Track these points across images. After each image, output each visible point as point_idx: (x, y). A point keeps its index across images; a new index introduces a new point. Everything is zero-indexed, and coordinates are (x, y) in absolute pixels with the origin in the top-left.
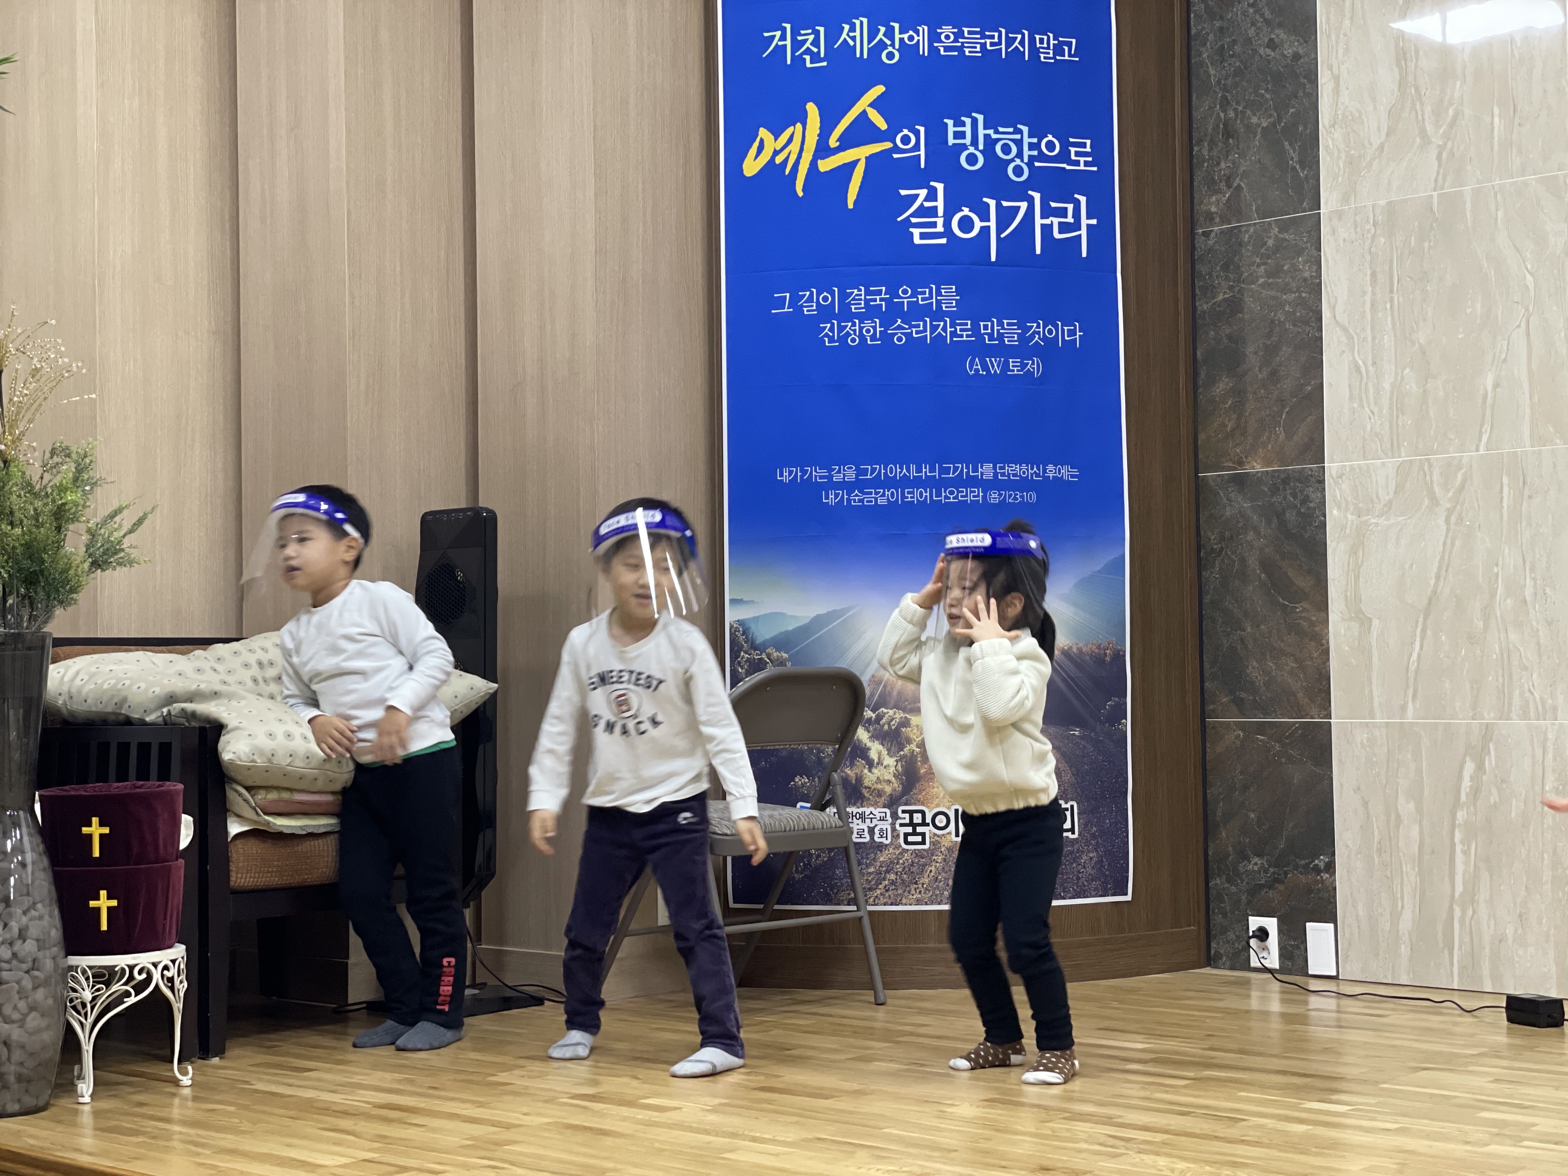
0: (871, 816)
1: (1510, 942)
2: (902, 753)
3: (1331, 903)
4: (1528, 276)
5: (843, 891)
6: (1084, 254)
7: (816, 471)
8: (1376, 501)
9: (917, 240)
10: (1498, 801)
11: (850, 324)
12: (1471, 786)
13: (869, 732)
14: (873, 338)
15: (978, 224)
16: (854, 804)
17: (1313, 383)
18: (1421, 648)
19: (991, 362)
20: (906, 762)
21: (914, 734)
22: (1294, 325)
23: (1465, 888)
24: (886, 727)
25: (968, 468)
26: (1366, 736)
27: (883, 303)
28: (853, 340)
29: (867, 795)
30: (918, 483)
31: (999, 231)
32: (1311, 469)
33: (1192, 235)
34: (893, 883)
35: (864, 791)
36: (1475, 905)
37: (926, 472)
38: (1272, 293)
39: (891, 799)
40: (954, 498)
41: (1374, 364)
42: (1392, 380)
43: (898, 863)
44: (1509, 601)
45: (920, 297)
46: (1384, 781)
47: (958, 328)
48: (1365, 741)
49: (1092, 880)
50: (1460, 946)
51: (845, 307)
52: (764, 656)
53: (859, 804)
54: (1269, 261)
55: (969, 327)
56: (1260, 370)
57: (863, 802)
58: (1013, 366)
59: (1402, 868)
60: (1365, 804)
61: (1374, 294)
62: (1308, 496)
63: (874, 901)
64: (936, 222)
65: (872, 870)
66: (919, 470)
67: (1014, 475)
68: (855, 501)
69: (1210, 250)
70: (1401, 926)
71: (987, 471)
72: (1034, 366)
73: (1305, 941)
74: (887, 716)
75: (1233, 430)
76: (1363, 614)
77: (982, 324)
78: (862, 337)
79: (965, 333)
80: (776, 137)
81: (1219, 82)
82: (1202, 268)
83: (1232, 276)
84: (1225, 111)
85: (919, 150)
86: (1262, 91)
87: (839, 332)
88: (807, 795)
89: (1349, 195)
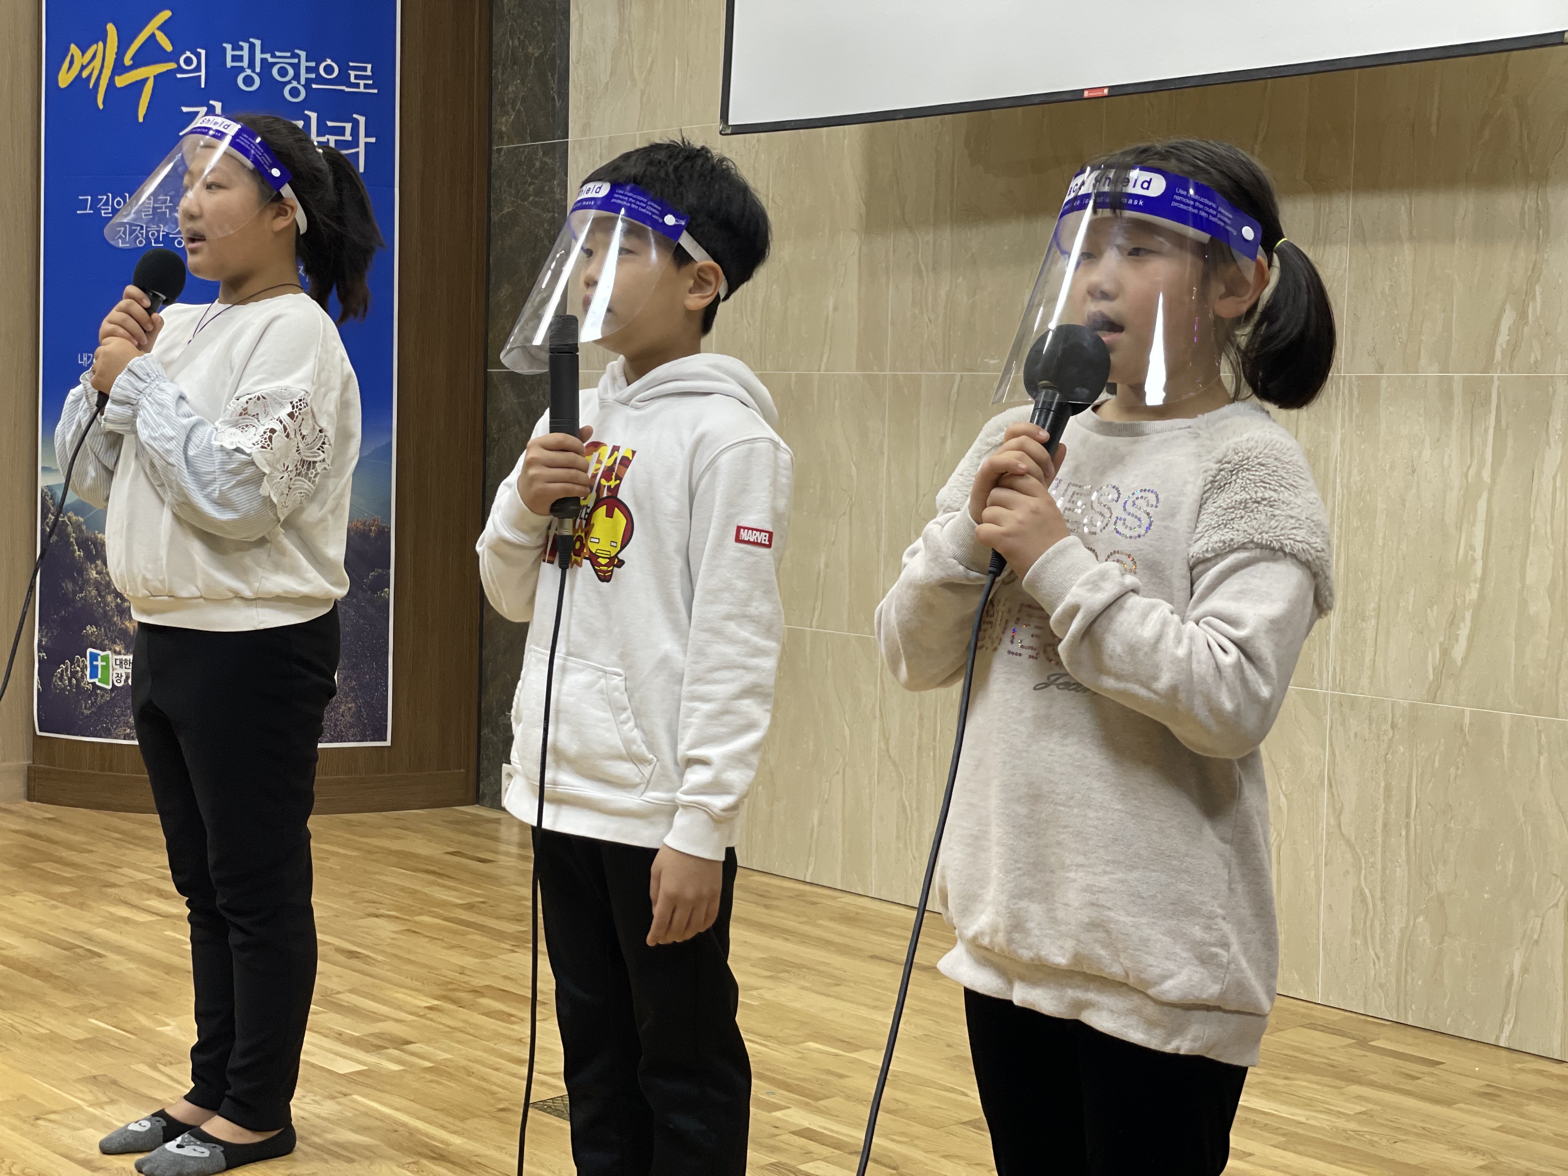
5: (121, 727)
14: (157, 241)
28: (141, 242)
33: (490, 151)
49: (350, 727)
52: (66, 519)
54: (536, 181)
56: (527, 280)
69: (501, 167)
78: (148, 240)
80: (83, 53)
81: (509, 11)
82: (496, 183)
83: (513, 192)
84: (513, 39)
85: (200, 71)
86: (535, 24)
87: (130, 235)
88: (95, 642)
89: (586, 128)
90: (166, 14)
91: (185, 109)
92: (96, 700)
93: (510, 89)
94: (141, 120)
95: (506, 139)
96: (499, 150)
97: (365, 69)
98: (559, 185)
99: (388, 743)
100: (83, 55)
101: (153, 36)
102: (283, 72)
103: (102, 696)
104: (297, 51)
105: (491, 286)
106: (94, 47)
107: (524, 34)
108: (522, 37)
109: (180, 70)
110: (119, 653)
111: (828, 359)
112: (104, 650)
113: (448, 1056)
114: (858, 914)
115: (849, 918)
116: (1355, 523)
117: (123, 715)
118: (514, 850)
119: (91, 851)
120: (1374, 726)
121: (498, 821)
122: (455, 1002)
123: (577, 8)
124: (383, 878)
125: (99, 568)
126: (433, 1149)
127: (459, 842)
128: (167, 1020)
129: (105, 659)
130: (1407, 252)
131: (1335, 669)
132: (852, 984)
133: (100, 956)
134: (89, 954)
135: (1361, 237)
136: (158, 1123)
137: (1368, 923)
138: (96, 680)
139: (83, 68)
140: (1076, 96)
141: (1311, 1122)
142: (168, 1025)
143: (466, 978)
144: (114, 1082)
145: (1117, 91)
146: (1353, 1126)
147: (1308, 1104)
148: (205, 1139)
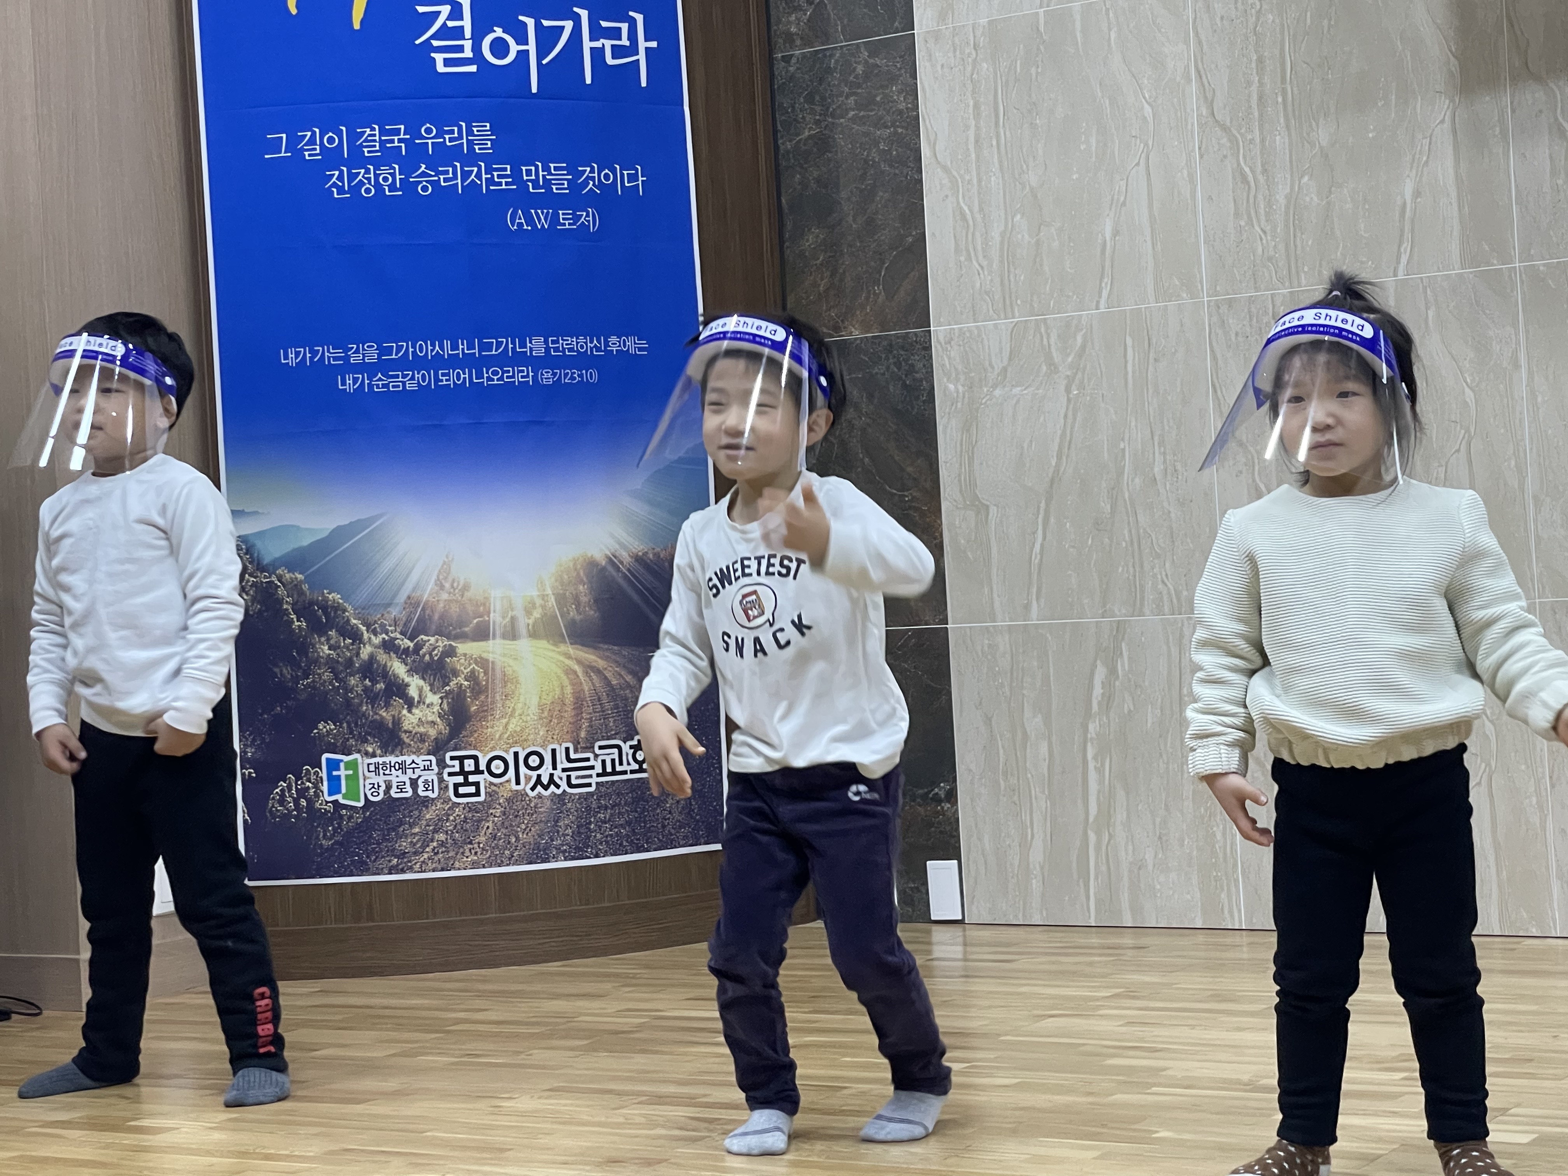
0: (414, 765)
1: (1150, 867)
2: (447, 688)
3: (954, 837)
4: (1146, 105)
5: (383, 857)
6: (644, 84)
7: (329, 351)
8: (990, 369)
9: (441, 68)
10: (1132, 709)
11: (363, 171)
12: (1103, 694)
13: (406, 665)
14: (392, 187)
15: (514, 48)
16: (392, 753)
17: (914, 233)
18: (1044, 538)
19: (537, 214)
20: (453, 699)
21: (462, 664)
22: (891, 166)
23: (1098, 812)
24: (427, 657)
25: (513, 343)
26: (987, 642)
27: (403, 145)
28: (368, 191)
29: (407, 741)
30: (453, 362)
31: (540, 58)
32: (916, 334)
33: (770, 61)
34: (442, 844)
35: (404, 736)
36: (1111, 829)
37: (463, 349)
38: (864, 129)
39: (437, 743)
40: (498, 380)
41: (981, 210)
42: (1002, 228)
43: (447, 820)
44: (1137, 480)
45: (447, 137)
46: (1008, 693)
47: (495, 174)
48: (986, 648)
49: (680, 827)
50: (1096, 878)
51: (357, 151)
52: (274, 578)
53: (398, 753)
54: (859, 91)
55: (509, 172)
56: (854, 220)
57: (402, 749)
58: (564, 219)
59: (1030, 792)
60: (988, 720)
61: (978, 128)
62: (912, 365)
63: (421, 867)
64: (463, 46)
65: (416, 830)
66: (455, 347)
67: (570, 350)
68: (378, 387)
69: (792, 78)
70: (1031, 859)
71: (536, 346)
72: (589, 217)
73: (925, 883)
74: (427, 644)
75: (827, 290)
76: (980, 502)
77: (524, 168)
78: (378, 186)
79: (503, 181)
87: (350, 182)
88: (334, 744)
89: (946, 13)
92: (340, 825)
103: (350, 818)
110: (374, 755)
112: (349, 754)
117: (384, 840)
125: (332, 642)
129: (352, 765)
138: (339, 797)
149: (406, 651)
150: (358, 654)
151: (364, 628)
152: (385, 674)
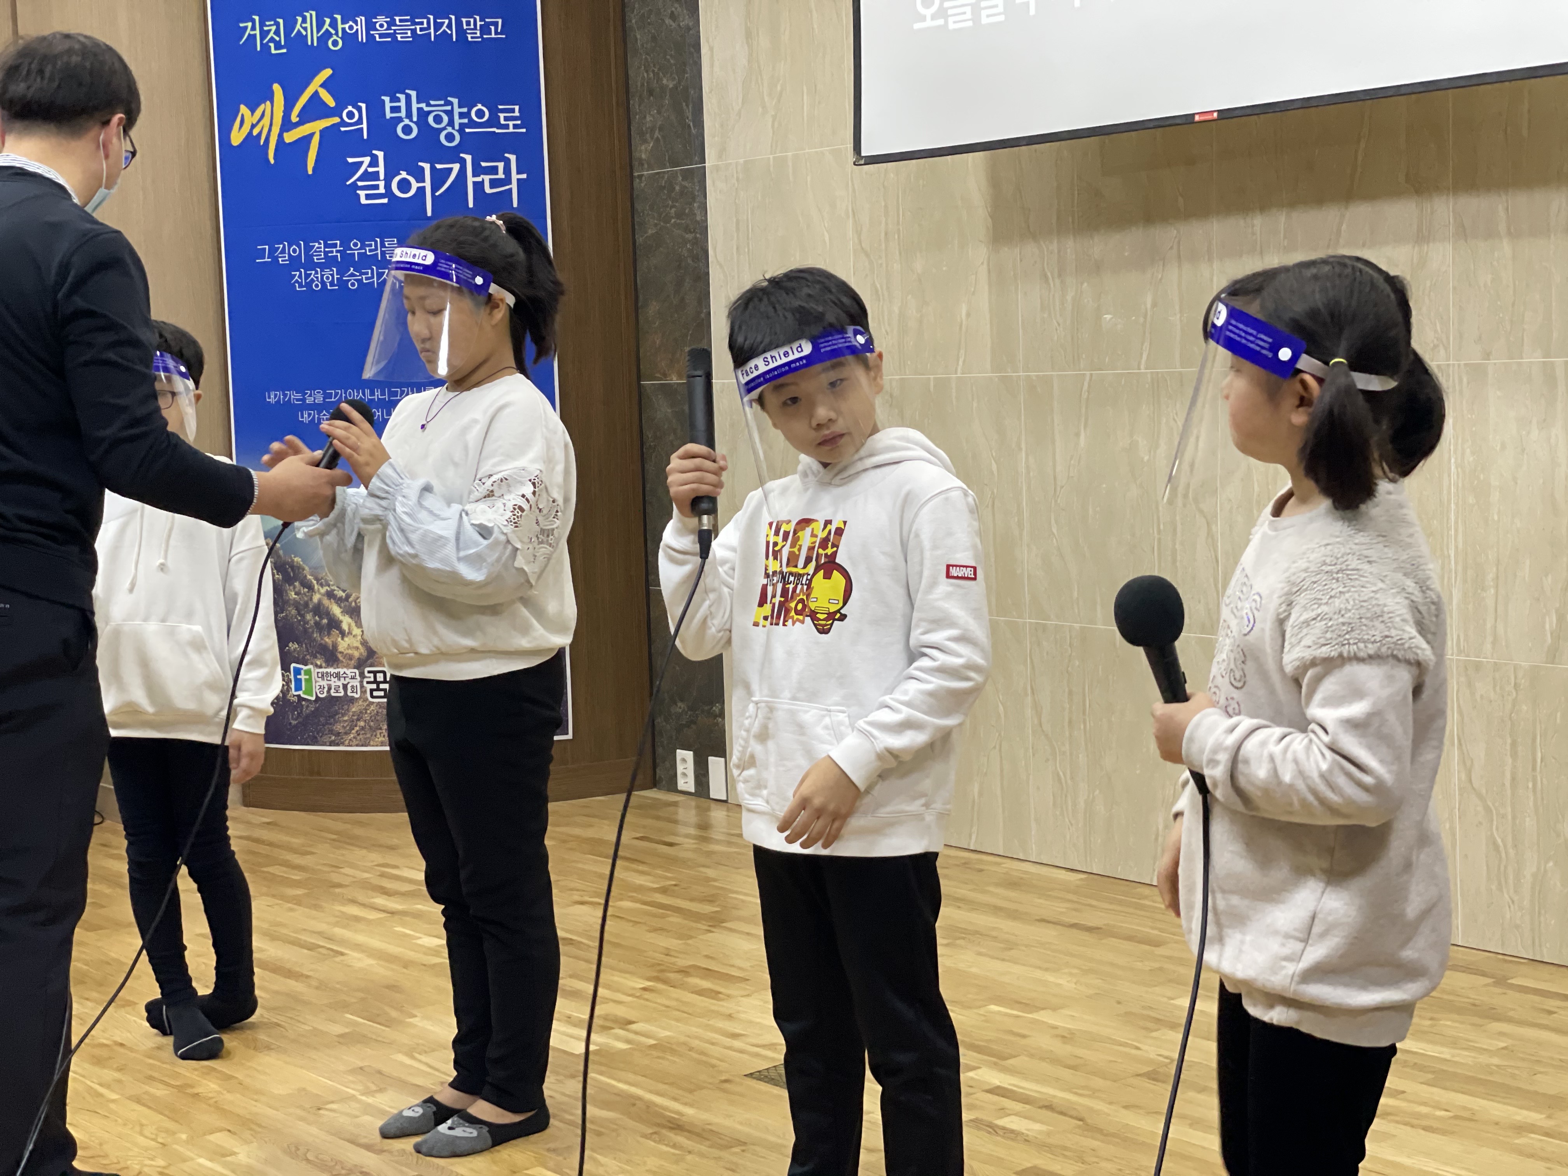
3: (723, 741)
5: (326, 734)
6: (515, 205)
7: (293, 395)
9: (363, 201)
11: (314, 272)
13: (341, 608)
14: (332, 284)
15: (415, 185)
16: (332, 666)
27: (339, 254)
28: (317, 286)
29: (341, 658)
31: (434, 190)
33: (631, 177)
34: (363, 728)
35: (339, 656)
37: (378, 395)
38: (679, 232)
39: (359, 662)
43: (366, 713)
45: (367, 249)
51: (309, 257)
53: (335, 666)
54: (677, 204)
56: (674, 297)
57: (338, 664)
61: (738, 238)
63: (349, 743)
64: (378, 185)
65: (346, 718)
66: (372, 394)
69: (643, 192)
73: (708, 771)
75: (660, 347)
78: (323, 283)
80: (253, 112)
81: (642, 45)
82: (638, 206)
83: (656, 215)
84: (647, 72)
85: (362, 124)
86: (668, 57)
87: (306, 279)
88: (298, 658)
89: (722, 152)
90: (328, 72)
91: (350, 160)
92: (301, 711)
93: (648, 118)
94: (310, 172)
95: (646, 166)
96: (640, 177)
97: (513, 111)
98: (699, 207)
99: (570, 736)
100: (252, 115)
101: (316, 93)
102: (438, 120)
103: (308, 706)
104: (449, 99)
105: (640, 304)
106: (262, 107)
107: (657, 67)
108: (656, 70)
109: (343, 123)
110: (321, 667)
111: (964, 361)
112: (306, 665)
113: (668, 1033)
114: (1021, 878)
115: (1013, 884)
116: (1471, 500)
117: (327, 724)
118: (692, 831)
119: (312, 853)
120: (1498, 688)
121: (675, 804)
122: (665, 982)
123: (708, 42)
124: (580, 865)
125: (297, 590)
126: (670, 1120)
127: (644, 827)
128: (415, 1012)
129: (308, 672)
130: (1506, 247)
131: (1458, 636)
132: (1023, 948)
133: (342, 954)
134: (331, 953)
135: (1463, 232)
136: (429, 1109)
137: (1502, 868)
138: (300, 693)
139: (253, 126)
140: (1188, 119)
141: (1456, 1059)
142: (415, 1016)
143: (673, 960)
144: (380, 1072)
145: (1225, 114)
146: (1495, 1061)
147: (1454, 1043)
148: (473, 1121)
149: (340, 599)
150: (311, 599)
151: (315, 582)
152: (328, 614)
